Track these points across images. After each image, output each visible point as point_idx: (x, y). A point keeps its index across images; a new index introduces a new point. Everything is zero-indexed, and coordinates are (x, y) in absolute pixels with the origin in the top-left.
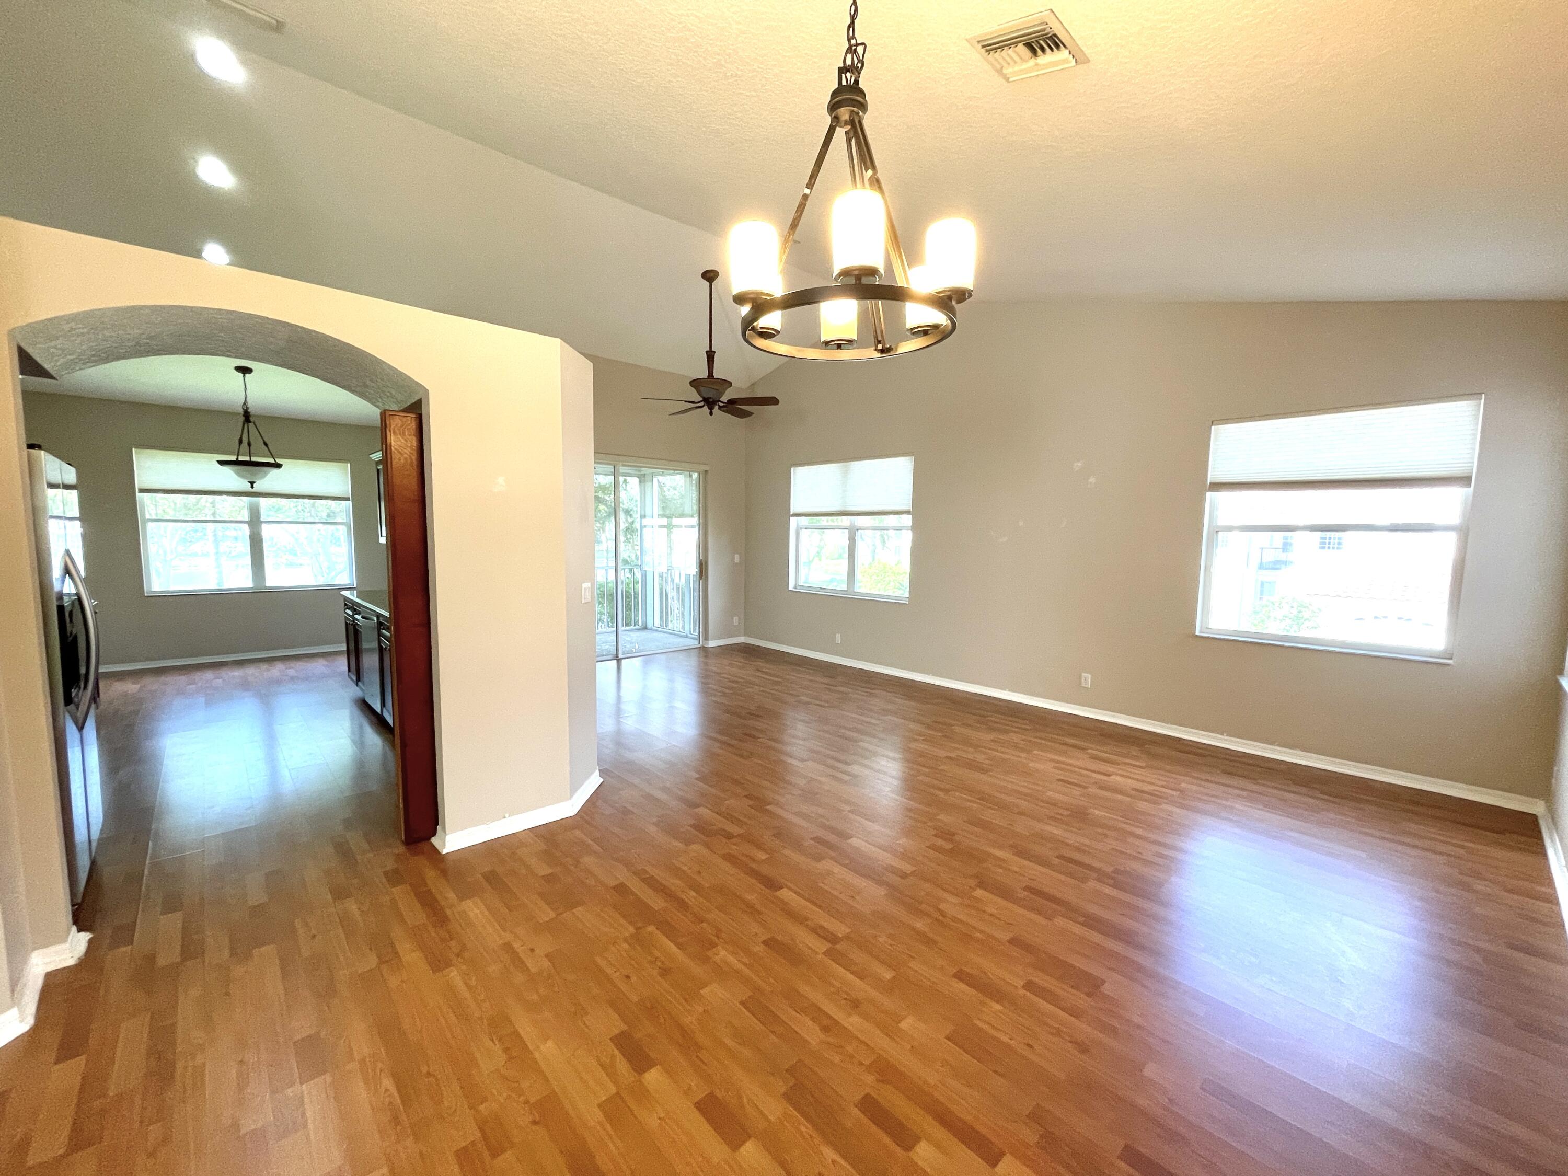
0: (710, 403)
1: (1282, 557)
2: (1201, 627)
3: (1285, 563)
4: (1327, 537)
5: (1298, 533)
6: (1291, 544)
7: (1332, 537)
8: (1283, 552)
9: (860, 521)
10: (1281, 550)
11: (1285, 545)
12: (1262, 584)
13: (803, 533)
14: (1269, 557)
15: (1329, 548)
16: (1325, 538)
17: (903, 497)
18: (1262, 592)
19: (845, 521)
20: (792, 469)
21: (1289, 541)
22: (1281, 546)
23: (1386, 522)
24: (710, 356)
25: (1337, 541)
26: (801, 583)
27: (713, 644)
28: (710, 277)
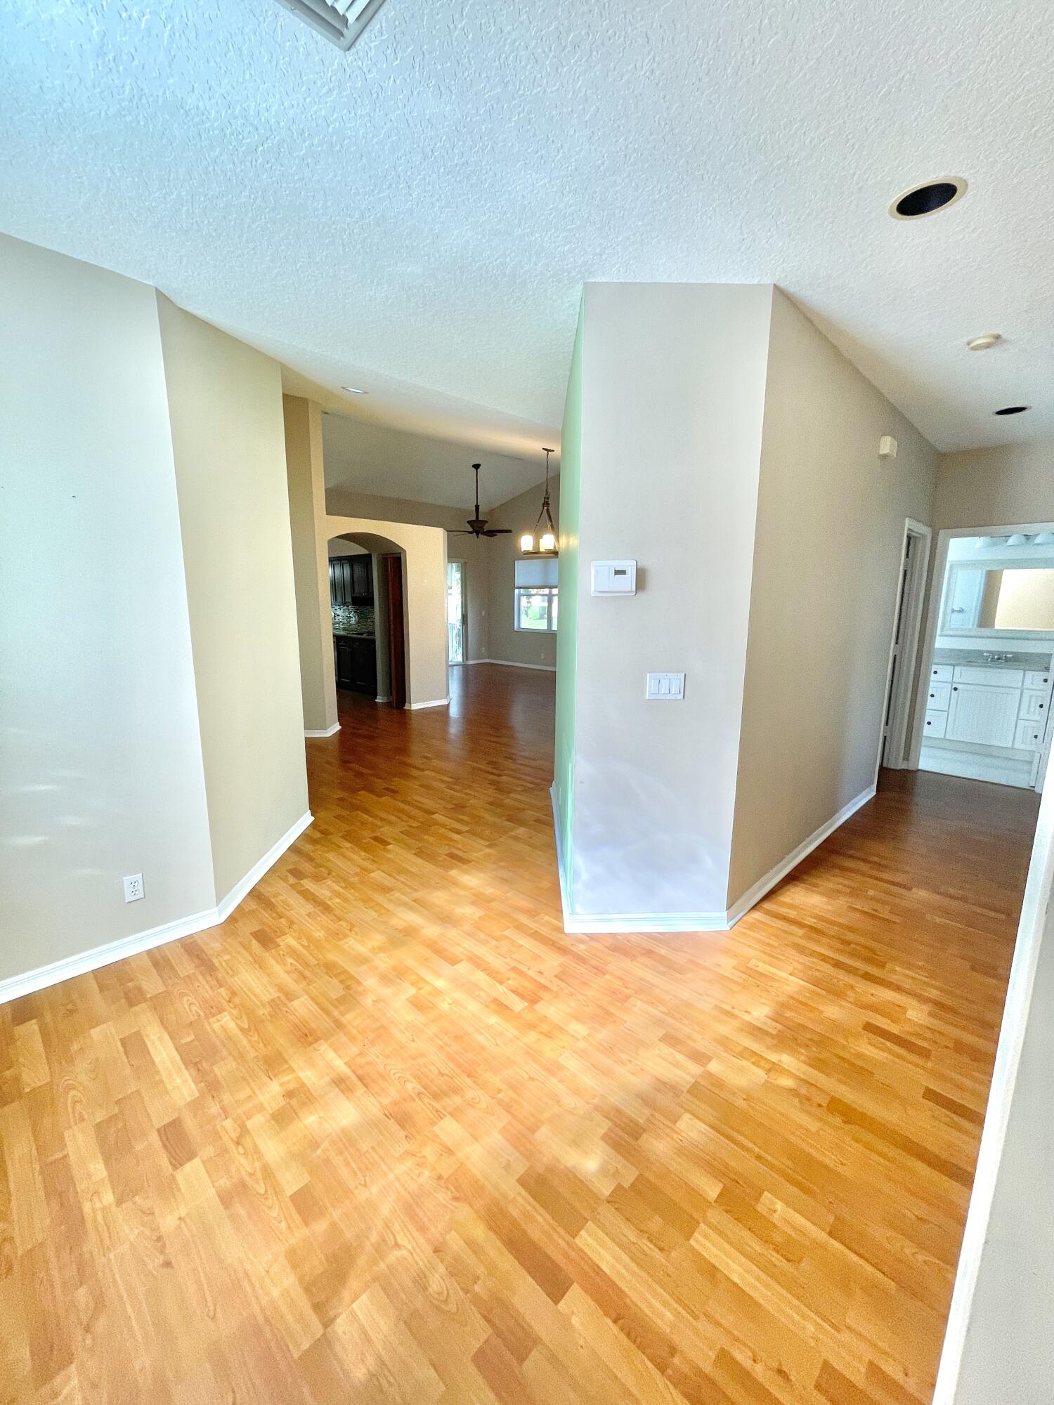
0: (477, 531)
9: (553, 591)
19: (547, 591)
20: (516, 562)
24: (477, 507)
26: (522, 626)
27: (471, 662)
28: (477, 466)
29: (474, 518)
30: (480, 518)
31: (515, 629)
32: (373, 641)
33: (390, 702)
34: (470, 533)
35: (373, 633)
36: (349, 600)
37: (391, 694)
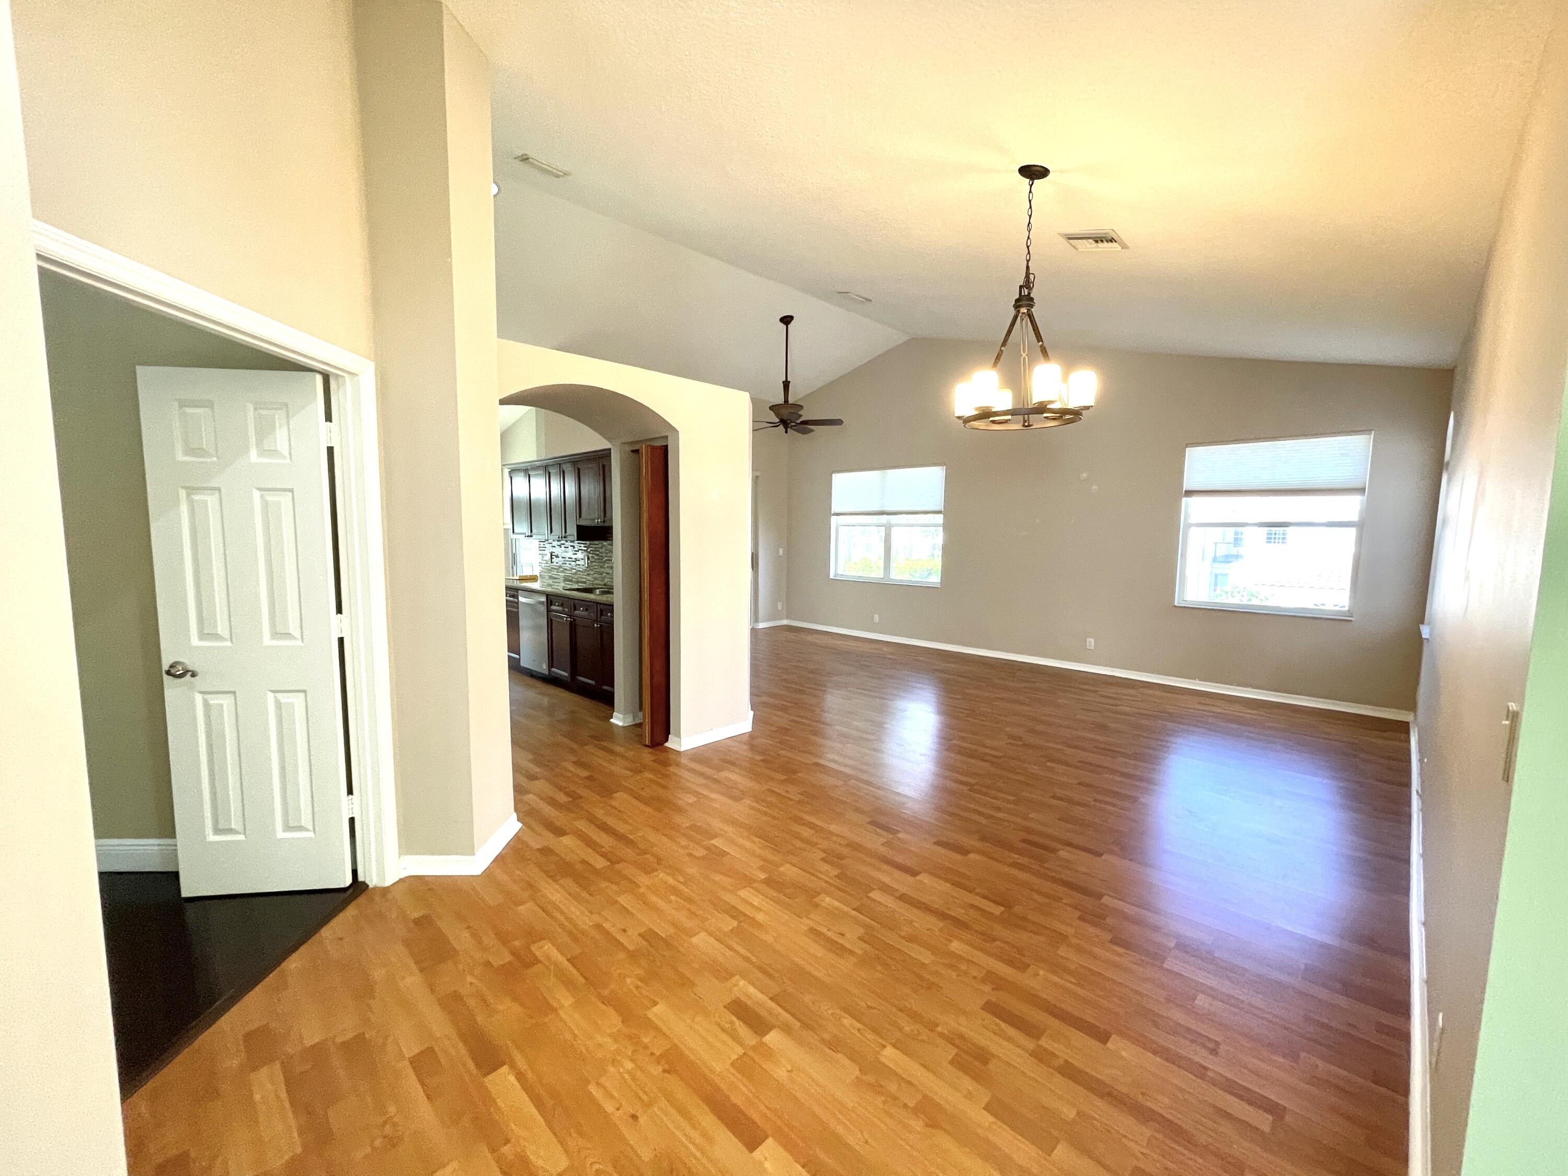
0: (785, 423)
1: (1234, 551)
2: (1179, 600)
3: (1237, 557)
4: (1273, 532)
5: (1247, 528)
6: (1241, 539)
7: (1277, 532)
8: (1235, 546)
9: (894, 519)
10: (1232, 545)
11: (1236, 540)
12: (1216, 576)
13: (841, 529)
14: (1222, 551)
15: (1274, 542)
16: (1271, 534)
17: (936, 499)
18: (1216, 585)
19: (884, 519)
20: (833, 475)
21: (1239, 536)
22: (1232, 541)
23: (1324, 521)
24: (786, 384)
25: (1281, 536)
26: (840, 572)
27: (762, 625)
28: (787, 320)
29: (781, 400)
30: (791, 401)
31: (831, 577)
32: (610, 607)
33: (640, 725)
34: (775, 425)
35: (609, 590)
36: (572, 530)
37: (641, 708)
